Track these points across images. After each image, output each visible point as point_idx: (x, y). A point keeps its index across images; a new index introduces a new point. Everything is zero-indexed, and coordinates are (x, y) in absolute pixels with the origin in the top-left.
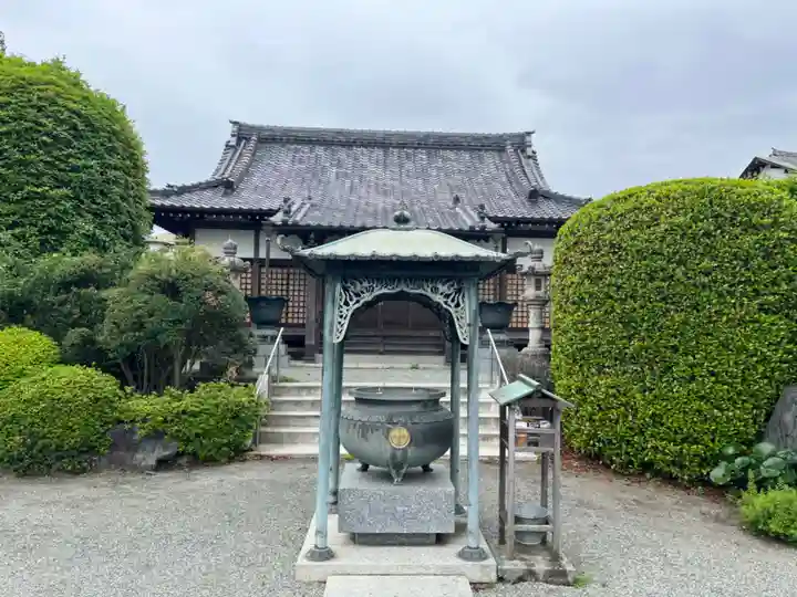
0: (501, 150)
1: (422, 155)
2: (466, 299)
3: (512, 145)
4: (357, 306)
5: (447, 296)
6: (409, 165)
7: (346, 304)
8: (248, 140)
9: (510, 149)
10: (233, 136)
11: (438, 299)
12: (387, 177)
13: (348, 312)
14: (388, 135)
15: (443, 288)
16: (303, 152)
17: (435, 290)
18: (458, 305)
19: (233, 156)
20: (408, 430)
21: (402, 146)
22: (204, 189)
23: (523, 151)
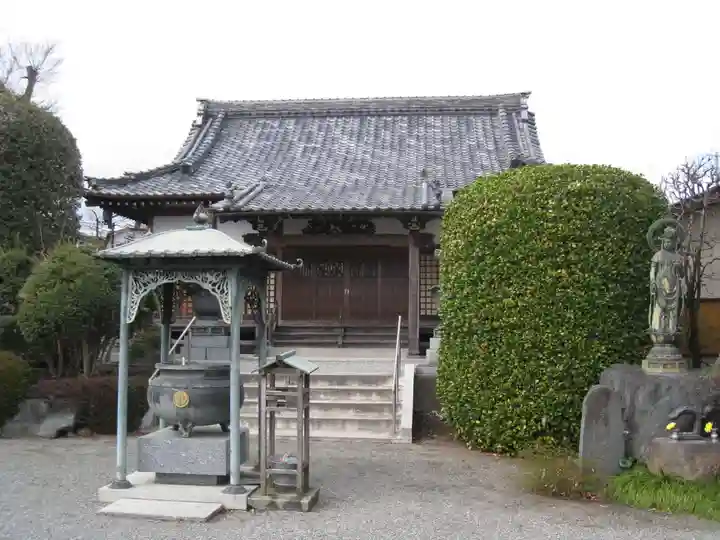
0: (493, 113)
1: (403, 124)
2: (229, 287)
3: (505, 107)
4: (146, 293)
5: (214, 285)
6: (386, 135)
7: (137, 292)
8: (215, 117)
9: (502, 113)
10: (199, 114)
11: (207, 286)
12: (360, 151)
13: (138, 299)
14: (365, 103)
15: (211, 278)
16: (272, 127)
17: (205, 280)
18: (223, 292)
19: (198, 136)
20: (187, 393)
21: (379, 114)
22: (162, 175)
23: (519, 113)
